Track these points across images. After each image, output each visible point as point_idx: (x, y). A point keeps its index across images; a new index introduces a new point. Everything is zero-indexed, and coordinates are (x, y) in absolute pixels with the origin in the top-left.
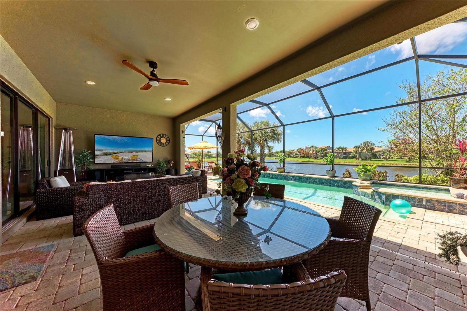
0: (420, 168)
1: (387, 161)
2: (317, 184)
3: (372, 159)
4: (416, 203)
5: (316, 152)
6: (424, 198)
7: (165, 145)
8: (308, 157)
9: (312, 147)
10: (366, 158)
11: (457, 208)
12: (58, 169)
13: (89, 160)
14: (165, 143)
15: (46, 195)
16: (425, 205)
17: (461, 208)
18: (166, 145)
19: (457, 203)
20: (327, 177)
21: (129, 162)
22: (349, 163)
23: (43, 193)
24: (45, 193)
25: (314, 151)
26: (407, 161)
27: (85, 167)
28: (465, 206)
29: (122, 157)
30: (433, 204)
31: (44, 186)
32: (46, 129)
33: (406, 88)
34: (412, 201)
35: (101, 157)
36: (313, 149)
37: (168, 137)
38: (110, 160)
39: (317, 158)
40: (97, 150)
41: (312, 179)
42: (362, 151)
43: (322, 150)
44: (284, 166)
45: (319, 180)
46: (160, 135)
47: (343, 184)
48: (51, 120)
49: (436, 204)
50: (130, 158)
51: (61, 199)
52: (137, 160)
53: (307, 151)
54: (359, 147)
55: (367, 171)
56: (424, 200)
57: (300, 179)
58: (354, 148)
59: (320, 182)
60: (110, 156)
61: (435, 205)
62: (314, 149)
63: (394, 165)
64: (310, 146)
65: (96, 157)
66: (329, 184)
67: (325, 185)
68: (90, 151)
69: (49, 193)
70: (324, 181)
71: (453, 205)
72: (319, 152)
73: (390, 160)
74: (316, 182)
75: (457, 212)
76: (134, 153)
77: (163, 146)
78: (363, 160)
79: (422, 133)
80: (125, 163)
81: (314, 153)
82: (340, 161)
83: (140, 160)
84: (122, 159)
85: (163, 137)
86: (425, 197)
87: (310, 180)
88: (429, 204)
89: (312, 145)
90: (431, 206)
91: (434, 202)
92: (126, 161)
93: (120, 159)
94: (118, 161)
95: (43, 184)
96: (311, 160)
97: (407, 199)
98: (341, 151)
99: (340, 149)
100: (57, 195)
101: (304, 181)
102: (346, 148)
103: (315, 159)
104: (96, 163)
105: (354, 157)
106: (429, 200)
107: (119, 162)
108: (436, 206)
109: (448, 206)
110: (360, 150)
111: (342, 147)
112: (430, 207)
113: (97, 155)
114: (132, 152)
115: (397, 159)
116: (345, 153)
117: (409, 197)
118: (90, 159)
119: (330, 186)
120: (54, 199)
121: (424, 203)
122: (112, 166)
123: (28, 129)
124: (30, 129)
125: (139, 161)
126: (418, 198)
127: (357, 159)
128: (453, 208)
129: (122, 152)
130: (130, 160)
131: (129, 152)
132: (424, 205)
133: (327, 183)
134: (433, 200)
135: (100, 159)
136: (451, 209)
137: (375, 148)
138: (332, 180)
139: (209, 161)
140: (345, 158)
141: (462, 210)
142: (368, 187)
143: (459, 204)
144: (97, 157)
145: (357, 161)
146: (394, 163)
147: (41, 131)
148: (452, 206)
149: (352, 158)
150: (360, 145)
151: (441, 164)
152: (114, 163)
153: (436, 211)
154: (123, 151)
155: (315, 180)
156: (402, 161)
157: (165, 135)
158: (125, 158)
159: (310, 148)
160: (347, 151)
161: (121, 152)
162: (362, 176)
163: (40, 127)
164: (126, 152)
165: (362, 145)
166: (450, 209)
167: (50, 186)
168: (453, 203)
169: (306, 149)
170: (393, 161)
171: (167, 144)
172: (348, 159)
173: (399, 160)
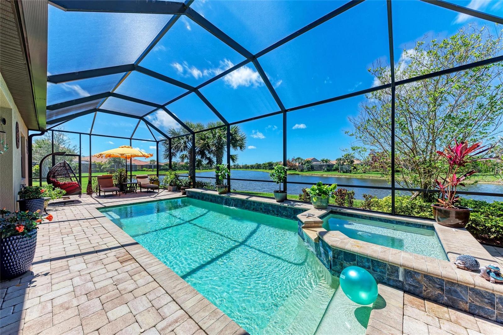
0: (393, 189)
1: (365, 174)
2: (262, 212)
3: (352, 172)
4: (386, 276)
5: (302, 164)
6: (401, 266)
8: (294, 169)
9: (299, 158)
10: (347, 171)
11: (469, 297)
16: (402, 283)
17: (476, 301)
19: (467, 287)
20: (274, 202)
22: (332, 175)
25: (299, 163)
28: (485, 297)
30: (418, 282)
33: (377, 72)
34: (378, 270)
39: (303, 170)
41: (256, 204)
42: (343, 163)
43: (308, 162)
44: (229, 183)
45: (265, 206)
47: (293, 213)
49: (424, 282)
53: (294, 163)
54: (340, 159)
55: (322, 195)
56: (401, 270)
57: (242, 203)
58: (337, 160)
59: (265, 209)
61: (421, 286)
62: (300, 161)
64: (295, 158)
66: (276, 213)
67: (272, 215)
70: (270, 208)
71: (459, 289)
72: (305, 164)
73: (367, 173)
75: (466, 307)
78: (344, 172)
79: (395, 137)
81: (300, 165)
82: (324, 174)
86: (403, 266)
88: (410, 281)
90: (413, 286)
91: (419, 278)
96: (297, 172)
97: (370, 264)
98: (325, 164)
99: (324, 162)
101: (247, 206)
102: (329, 161)
103: (301, 171)
105: (336, 169)
106: (410, 272)
108: (424, 288)
109: (449, 291)
110: (341, 162)
111: (325, 159)
112: (412, 288)
115: (374, 171)
116: (329, 166)
117: (372, 261)
119: (277, 215)
121: (401, 278)
126: (390, 265)
127: (339, 172)
128: (459, 296)
132: (400, 281)
133: (273, 211)
134: (418, 273)
136: (454, 300)
137: (355, 160)
138: (280, 207)
139: (137, 175)
140: (328, 170)
141: (478, 304)
142: (316, 225)
143: (471, 289)
145: (339, 174)
146: (371, 176)
148: (455, 291)
149: (335, 170)
150: (342, 157)
151: (418, 182)
153: (424, 298)
155: (260, 205)
156: (377, 173)
159: (296, 160)
160: (330, 164)
162: (315, 201)
165: (343, 158)
166: (451, 299)
168: (459, 285)
169: (293, 161)
170: (370, 174)
172: (332, 171)
173: (375, 172)
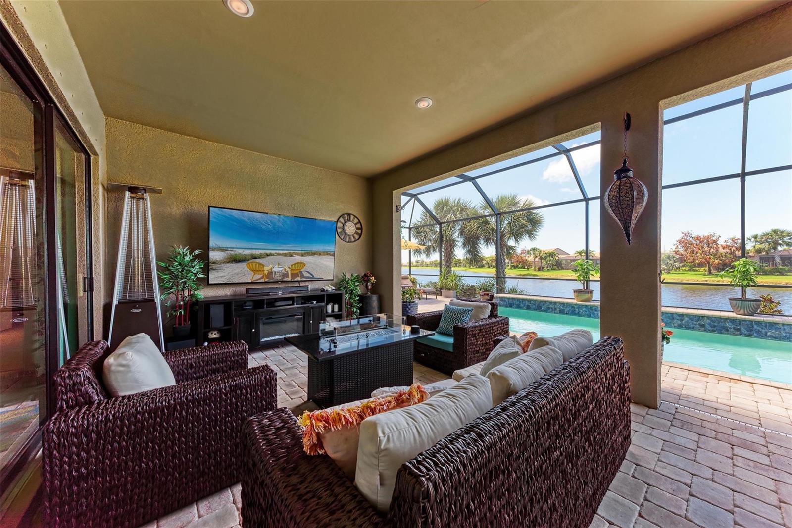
1: (669, 275)
2: (706, 330)
5: (541, 258)
7: (353, 239)
8: (525, 267)
9: (534, 250)
12: (115, 302)
13: (195, 274)
14: (353, 235)
15: (89, 440)
18: (356, 240)
21: (285, 279)
23: (75, 435)
24: (87, 433)
25: (536, 257)
26: (705, 275)
27: (186, 293)
29: (271, 266)
31: (82, 395)
32: (80, 187)
35: (225, 266)
36: (534, 254)
37: (359, 222)
38: (242, 273)
39: (543, 268)
40: (214, 250)
43: (551, 255)
45: (713, 321)
46: (342, 216)
48: (95, 159)
50: (287, 269)
51: (154, 448)
52: (303, 276)
53: (524, 256)
59: (714, 326)
60: (244, 265)
62: (536, 253)
63: (684, 282)
65: (212, 266)
66: (746, 332)
68: (197, 252)
69: (107, 432)
72: (545, 258)
73: (673, 273)
74: (703, 326)
76: (298, 258)
77: (349, 242)
80: (277, 282)
81: (537, 260)
83: (308, 275)
84: (271, 273)
85: (349, 220)
87: (681, 320)
89: (533, 247)
92: (278, 277)
93: (266, 272)
94: (262, 278)
95: (75, 387)
96: (532, 272)
100: (138, 433)
103: (539, 270)
104: (210, 282)
107: (262, 280)
113: (214, 263)
114: (292, 256)
115: (686, 270)
118: (197, 272)
119: (750, 335)
120: (128, 453)
122: (247, 290)
123: (24, 183)
124: (31, 183)
125: (306, 277)
129: (271, 255)
130: (287, 276)
131: (285, 255)
135: (220, 274)
144: (214, 266)
147: (63, 195)
152: (252, 283)
154: (273, 252)
155: (699, 320)
156: (696, 274)
157: (352, 217)
158: (276, 269)
159: (528, 252)
161: (268, 255)
163: (63, 181)
164: (279, 254)
167: (108, 392)
169: (522, 253)
170: (681, 275)
171: (357, 237)
173: (691, 272)
